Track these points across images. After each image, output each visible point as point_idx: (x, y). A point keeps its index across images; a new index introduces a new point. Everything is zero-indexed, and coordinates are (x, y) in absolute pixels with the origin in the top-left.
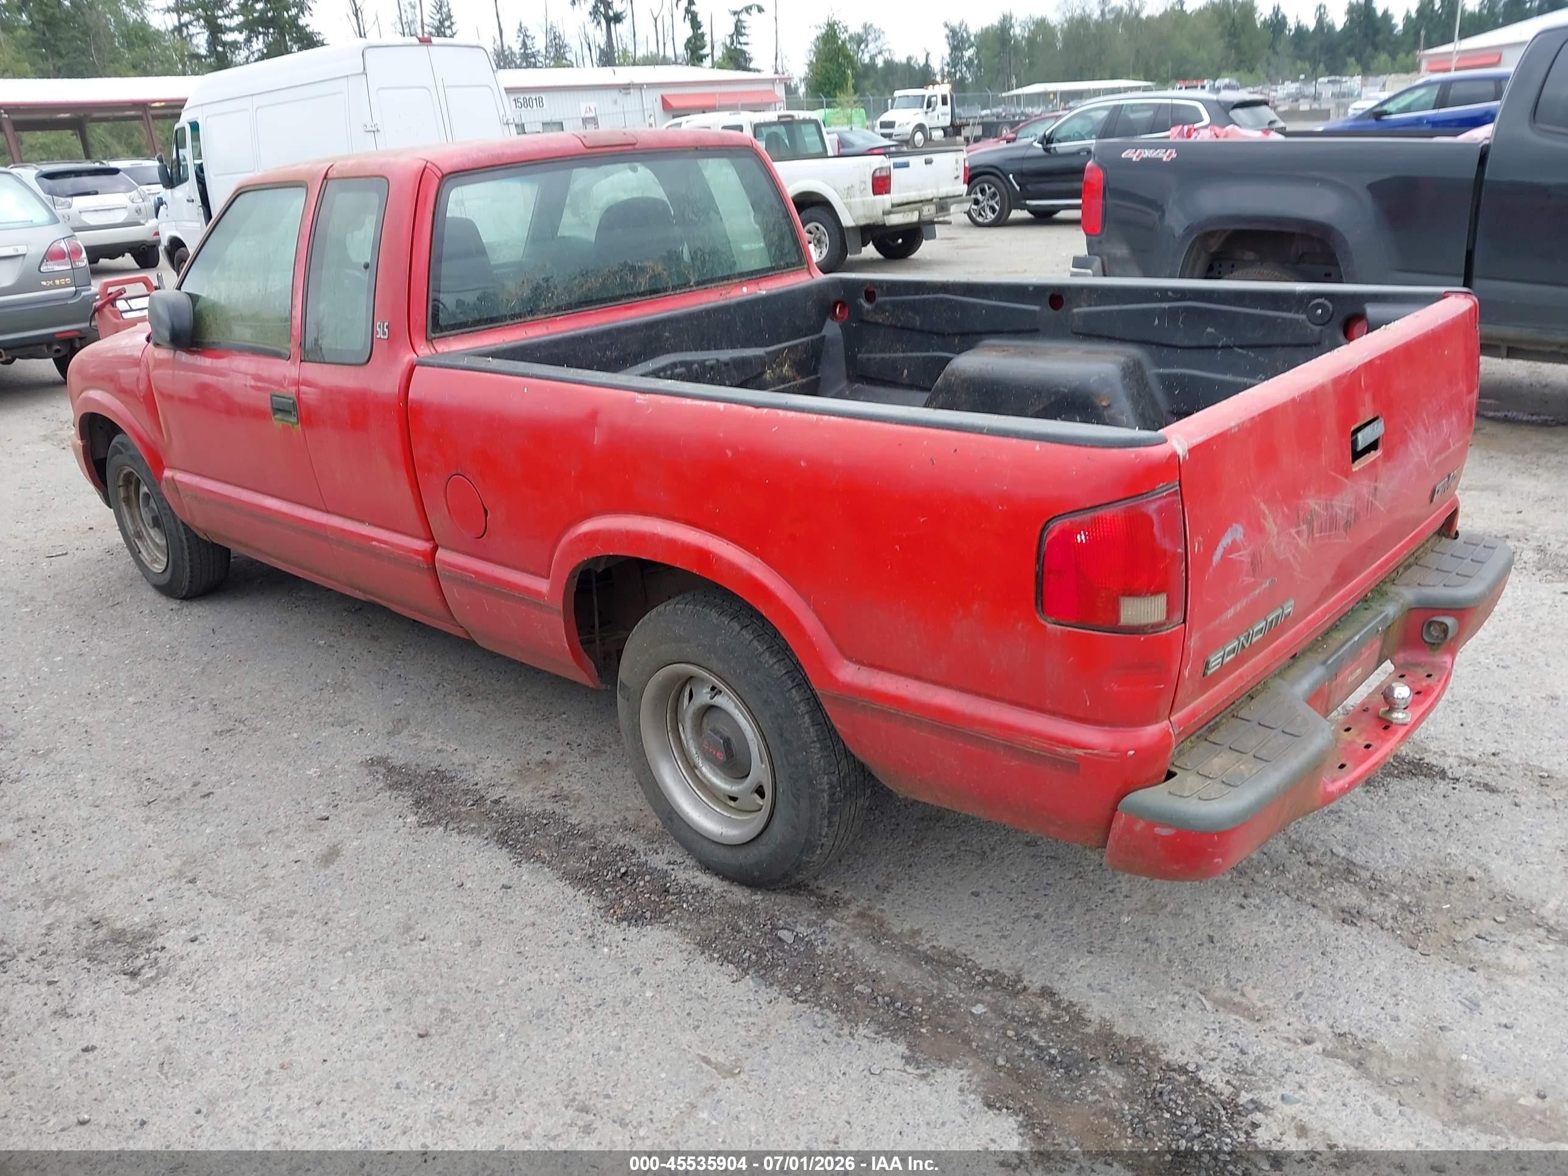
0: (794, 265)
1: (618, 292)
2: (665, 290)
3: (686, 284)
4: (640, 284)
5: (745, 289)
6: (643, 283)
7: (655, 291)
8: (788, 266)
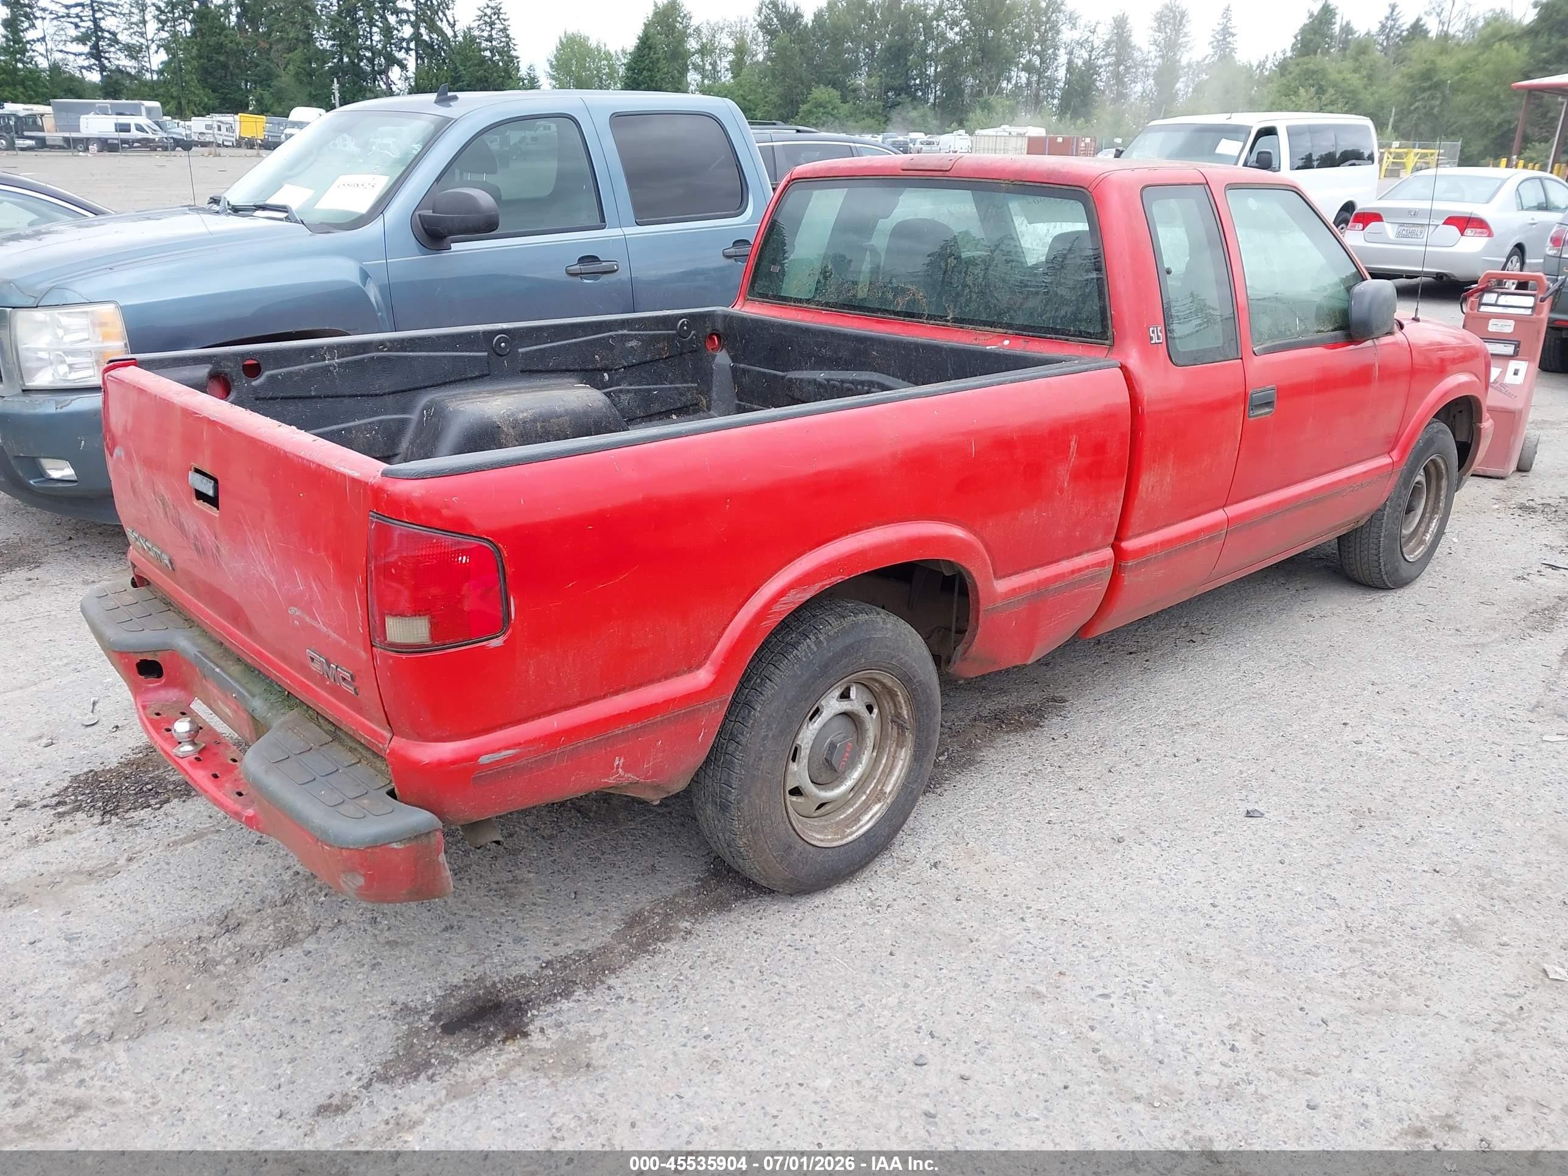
0: (1089, 335)
1: (877, 305)
2: (920, 316)
3: (943, 318)
4: (898, 303)
5: (1007, 342)
6: (901, 304)
7: (910, 315)
8: (1080, 334)
